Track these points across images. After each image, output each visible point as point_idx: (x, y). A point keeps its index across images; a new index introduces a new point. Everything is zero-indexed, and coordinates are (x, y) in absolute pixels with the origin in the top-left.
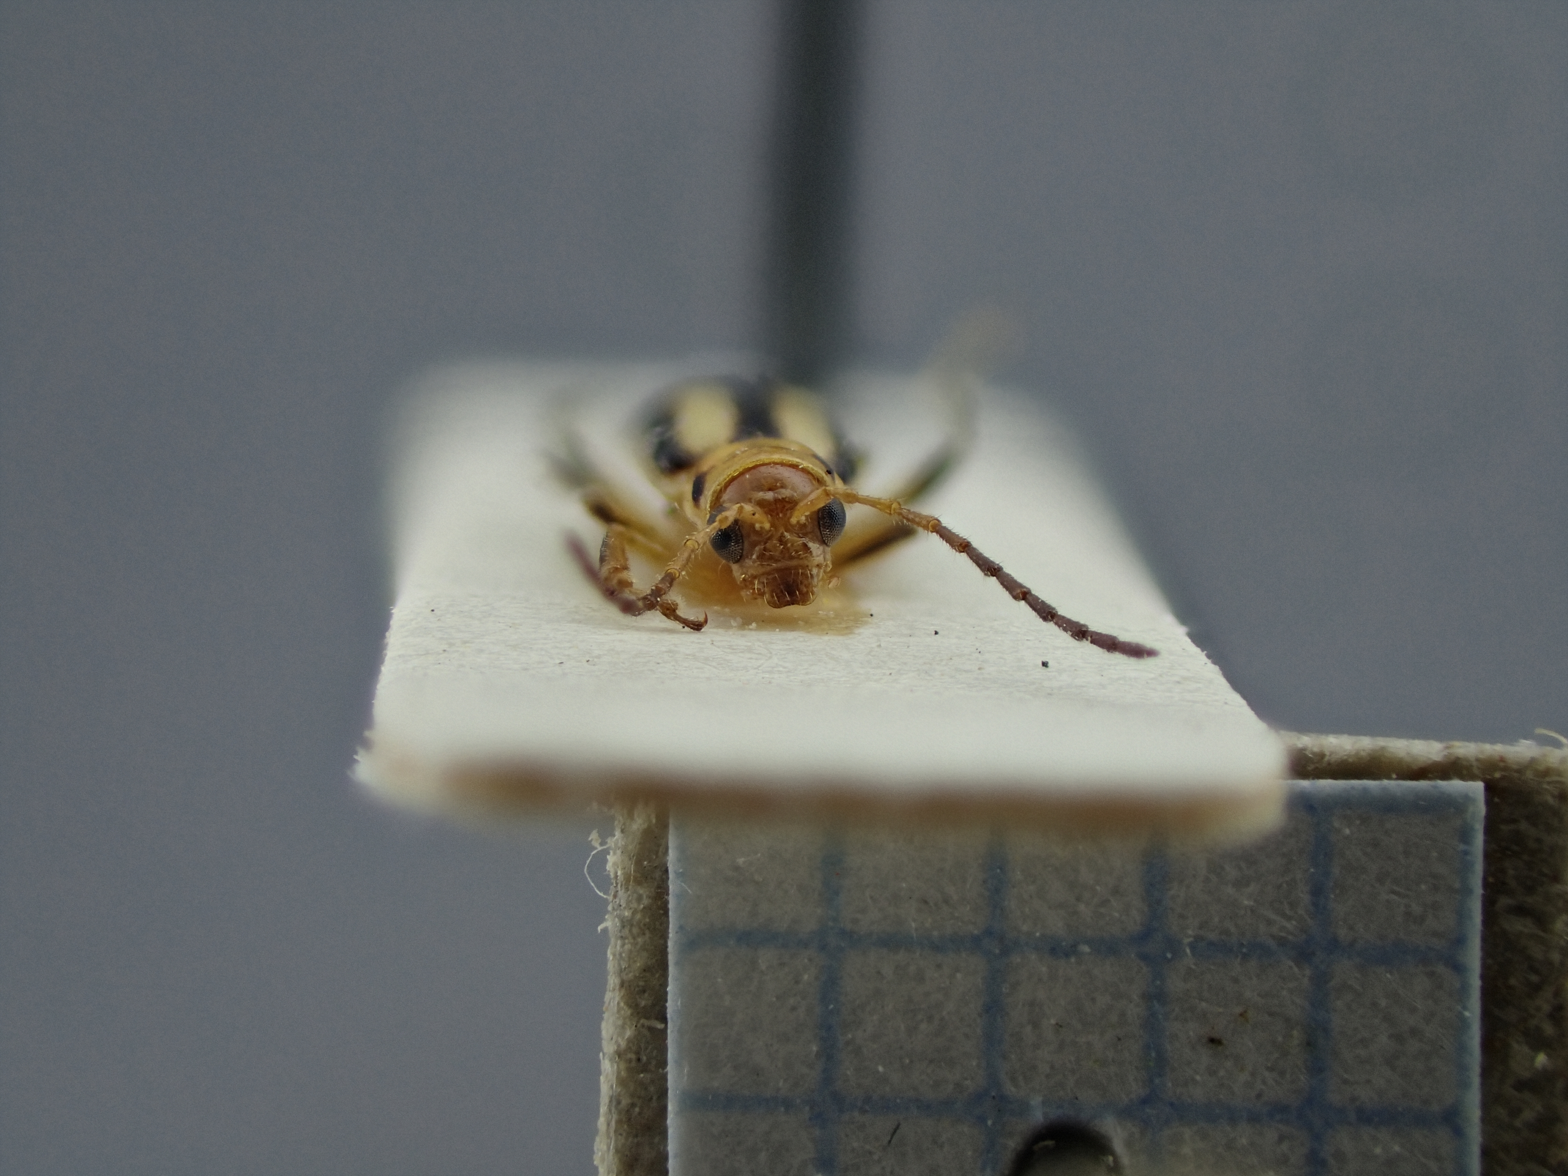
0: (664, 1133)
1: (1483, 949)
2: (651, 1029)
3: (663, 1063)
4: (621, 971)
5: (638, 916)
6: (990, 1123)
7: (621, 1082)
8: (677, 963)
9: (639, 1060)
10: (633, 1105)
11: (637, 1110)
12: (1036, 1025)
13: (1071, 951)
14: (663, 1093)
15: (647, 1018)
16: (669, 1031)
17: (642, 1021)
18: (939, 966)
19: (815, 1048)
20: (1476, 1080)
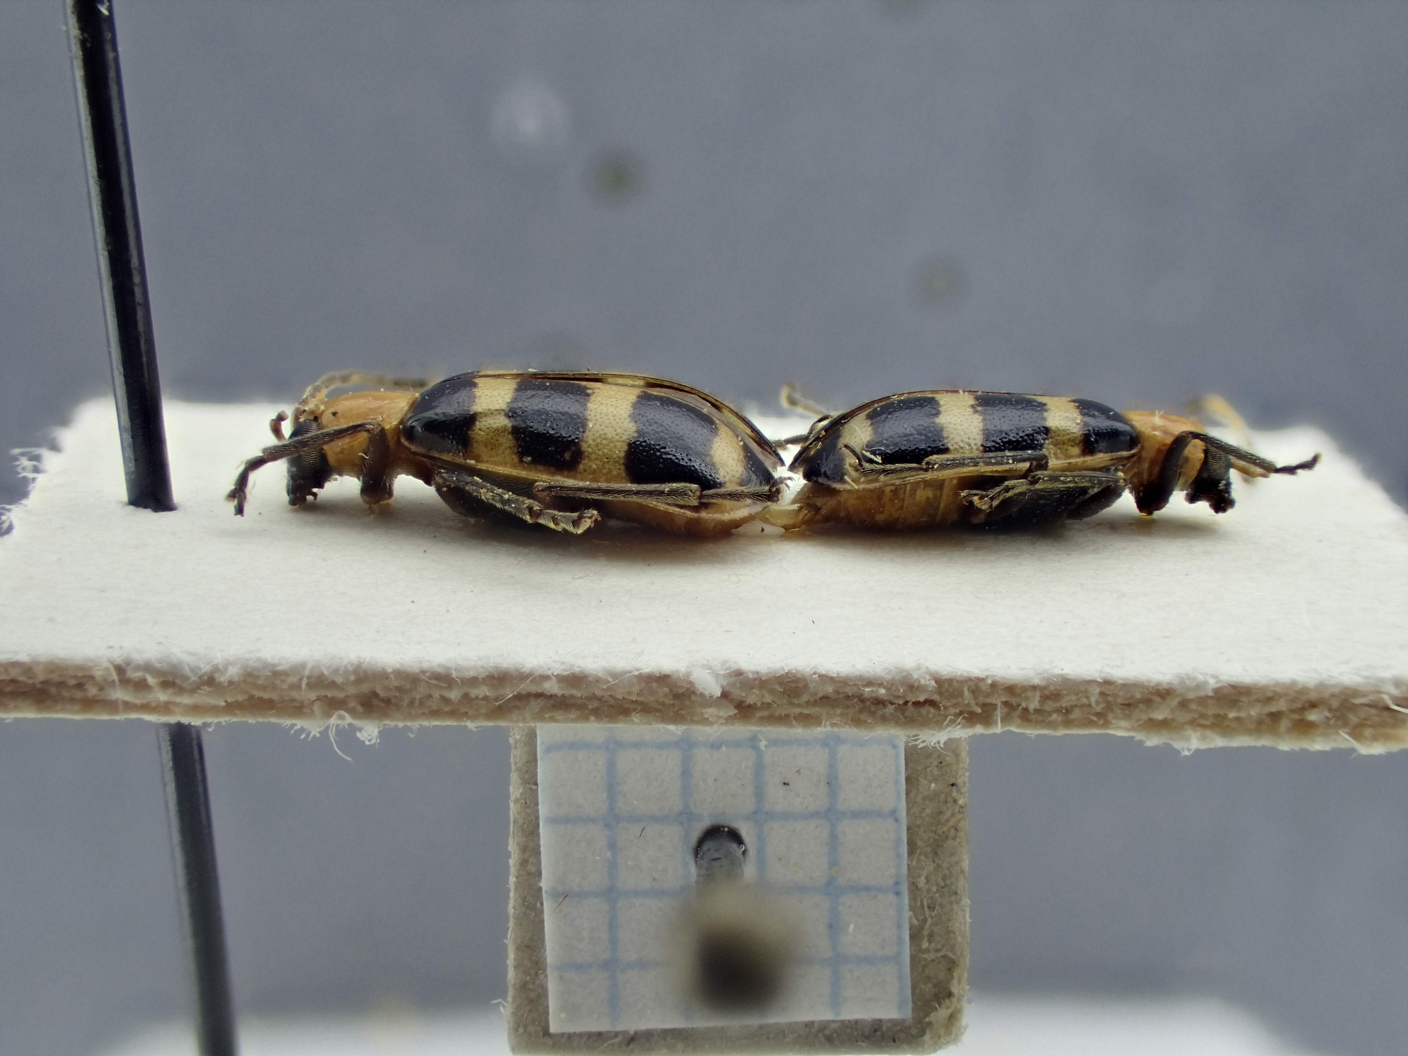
0: (538, 835)
2: (531, 789)
3: (537, 804)
5: (523, 738)
6: (685, 825)
7: (519, 813)
8: (541, 759)
9: (526, 803)
10: (524, 823)
11: (526, 825)
12: (705, 780)
14: (537, 818)
15: (529, 784)
16: (539, 790)
17: (527, 785)
18: (660, 756)
19: (605, 795)
20: (904, 796)
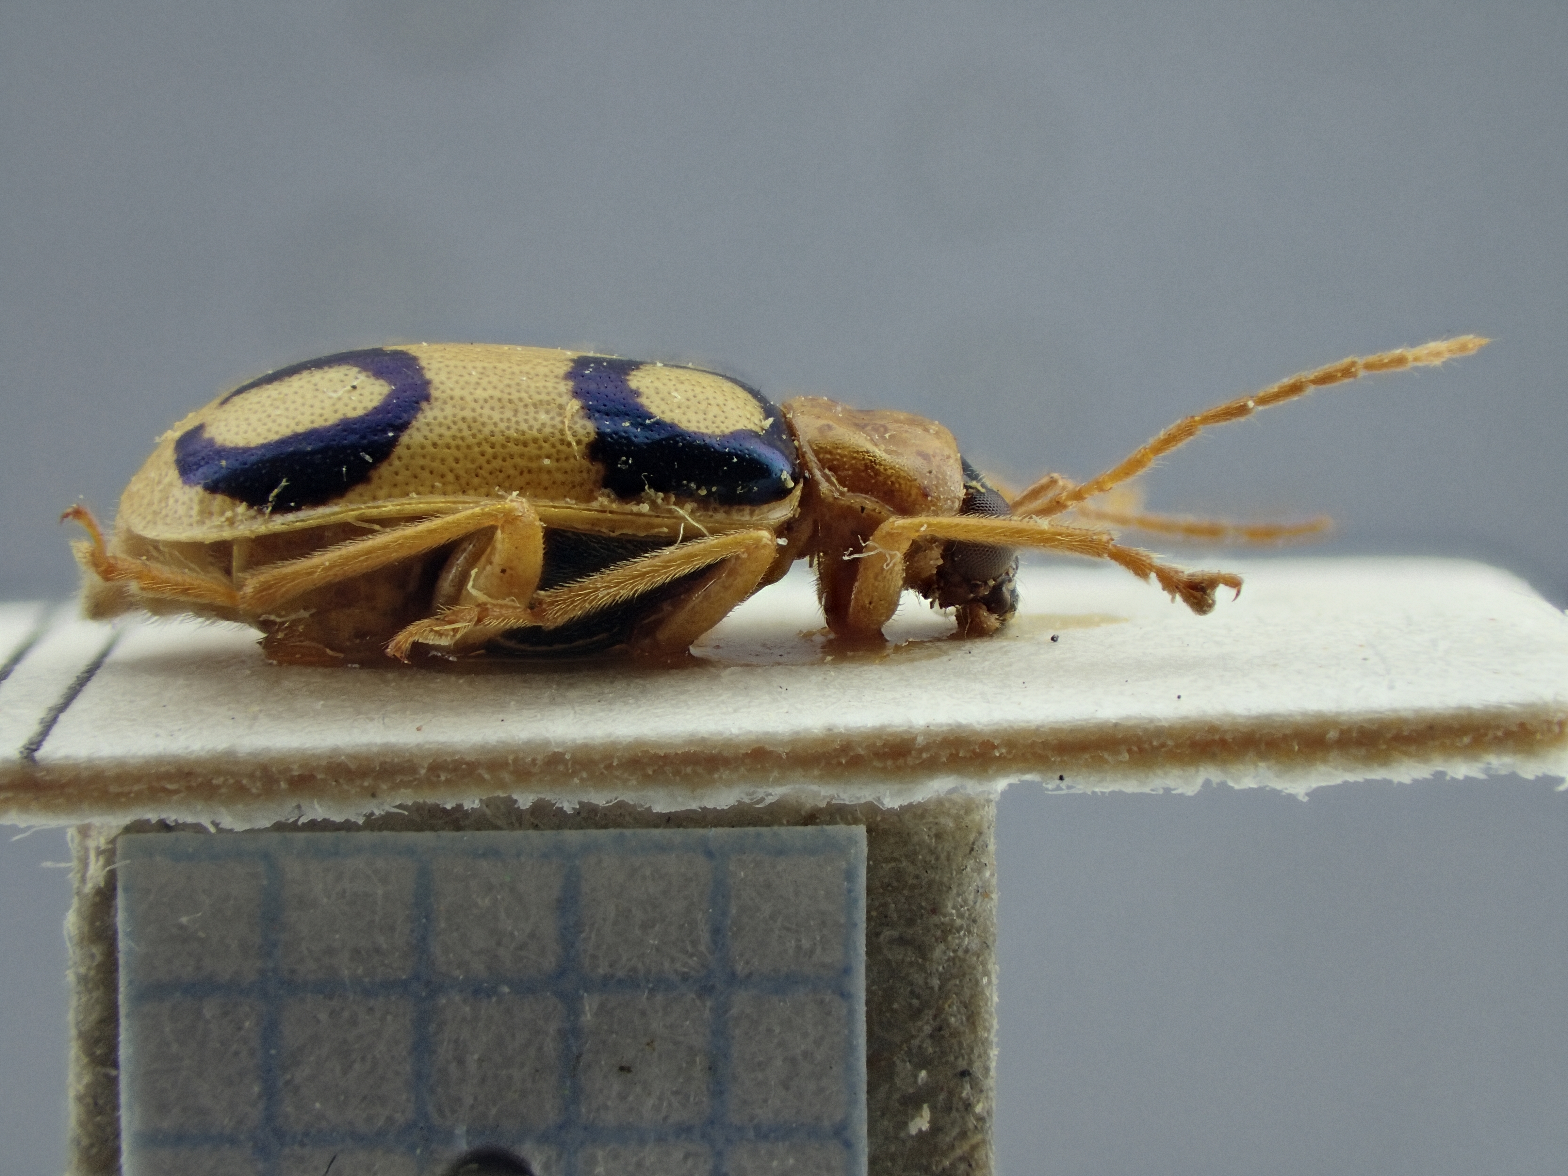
1: (867, 977)
2: (106, 1076)
3: (116, 1107)
4: (77, 1023)
5: (92, 973)
6: (418, 1151)
7: (82, 1124)
8: (128, 1016)
9: (96, 1104)
10: (92, 1146)
11: (94, 1151)
12: (461, 1062)
13: (492, 992)
14: (117, 1135)
15: (101, 1066)
16: (121, 1077)
17: (98, 1068)
18: (371, 1010)
19: (256, 1089)
20: (863, 1097)
